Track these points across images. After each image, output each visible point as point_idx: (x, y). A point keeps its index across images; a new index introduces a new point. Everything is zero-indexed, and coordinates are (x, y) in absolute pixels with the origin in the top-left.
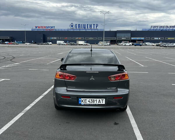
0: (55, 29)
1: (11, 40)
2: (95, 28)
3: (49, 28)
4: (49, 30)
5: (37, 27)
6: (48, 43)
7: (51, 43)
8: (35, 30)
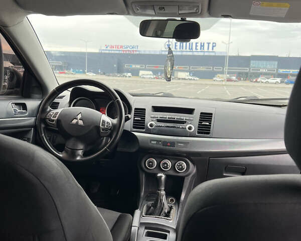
0: (139, 51)
1: (65, 67)
2: (210, 49)
3: (129, 49)
4: (128, 52)
5: (108, 46)
6: (125, 74)
7: (129, 74)
8: (105, 52)
